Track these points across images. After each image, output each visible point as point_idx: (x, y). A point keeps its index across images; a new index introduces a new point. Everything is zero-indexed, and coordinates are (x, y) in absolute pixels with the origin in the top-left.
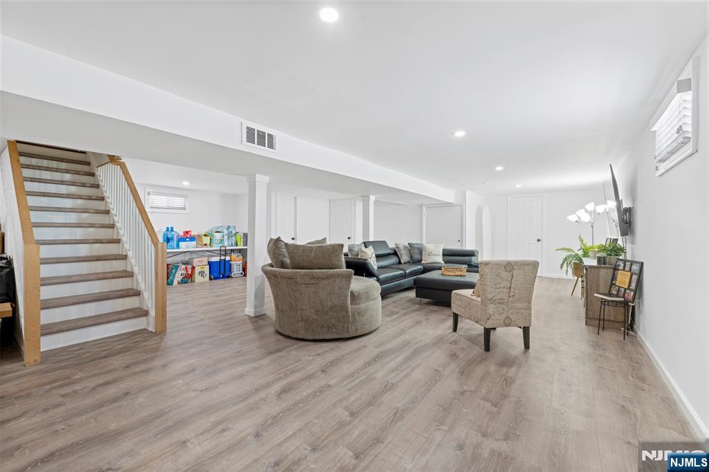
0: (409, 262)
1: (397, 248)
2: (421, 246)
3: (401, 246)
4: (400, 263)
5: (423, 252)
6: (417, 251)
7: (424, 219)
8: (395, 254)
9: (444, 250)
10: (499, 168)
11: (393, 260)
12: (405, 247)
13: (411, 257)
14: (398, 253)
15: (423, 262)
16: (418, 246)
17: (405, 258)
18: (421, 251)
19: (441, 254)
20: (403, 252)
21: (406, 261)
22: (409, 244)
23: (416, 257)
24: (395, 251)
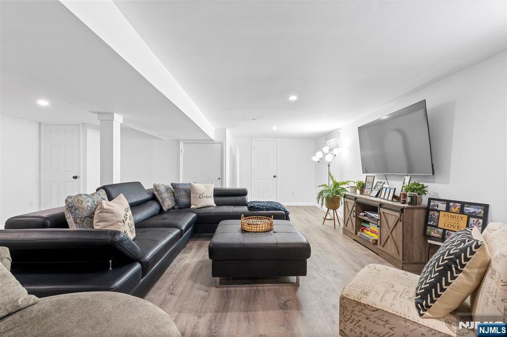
0: (173, 208)
1: (157, 191)
2: (188, 187)
3: (162, 189)
4: (161, 211)
5: (192, 195)
6: (183, 193)
7: (181, 155)
8: (154, 198)
9: (215, 190)
10: (293, 98)
11: (153, 208)
12: (168, 189)
13: (176, 201)
14: (159, 197)
15: (192, 207)
16: (185, 187)
17: (168, 204)
18: (189, 192)
19: (213, 195)
20: (165, 195)
21: (170, 207)
22: (172, 184)
23: (183, 200)
24: (154, 195)
